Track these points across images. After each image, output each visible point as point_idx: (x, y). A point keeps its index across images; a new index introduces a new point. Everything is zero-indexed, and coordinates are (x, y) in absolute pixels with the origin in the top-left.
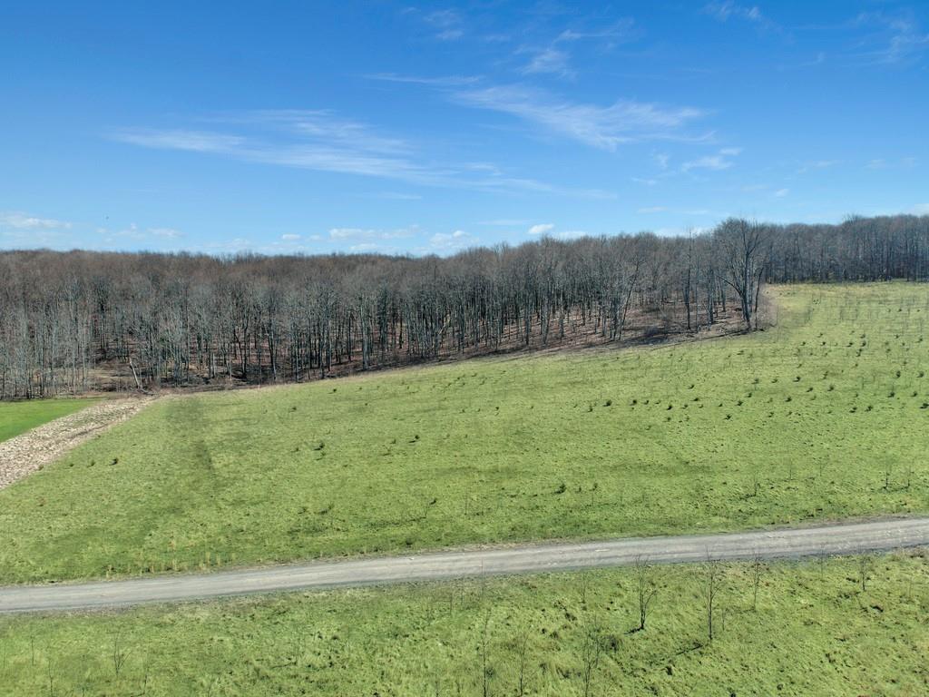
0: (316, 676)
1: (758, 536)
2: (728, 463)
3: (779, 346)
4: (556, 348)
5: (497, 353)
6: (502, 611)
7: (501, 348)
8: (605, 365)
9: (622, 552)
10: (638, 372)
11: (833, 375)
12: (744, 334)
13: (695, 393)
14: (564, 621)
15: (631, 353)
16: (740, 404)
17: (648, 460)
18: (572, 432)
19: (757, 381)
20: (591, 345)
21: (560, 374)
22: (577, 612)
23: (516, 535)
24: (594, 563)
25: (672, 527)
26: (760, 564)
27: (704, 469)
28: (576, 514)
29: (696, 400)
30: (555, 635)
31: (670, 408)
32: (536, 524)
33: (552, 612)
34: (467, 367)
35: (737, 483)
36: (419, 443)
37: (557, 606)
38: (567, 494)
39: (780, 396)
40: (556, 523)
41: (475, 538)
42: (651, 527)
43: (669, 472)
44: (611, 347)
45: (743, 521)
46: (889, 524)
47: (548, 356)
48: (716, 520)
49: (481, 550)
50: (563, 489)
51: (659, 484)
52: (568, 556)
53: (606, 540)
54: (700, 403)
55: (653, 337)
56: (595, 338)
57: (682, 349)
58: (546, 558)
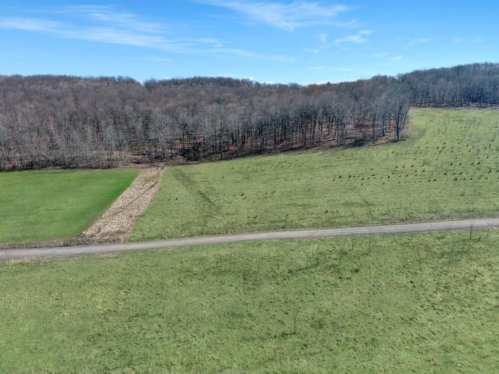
0: (276, 258)
1: (386, 227)
2: (380, 203)
3: (409, 148)
4: (318, 148)
5: (292, 149)
6: (316, 246)
7: (293, 147)
8: (339, 158)
9: (347, 231)
10: (352, 162)
11: (427, 164)
12: (396, 142)
13: (373, 172)
14: (333, 248)
15: (349, 151)
16: (389, 177)
17: (355, 201)
18: (328, 190)
19: (397, 167)
20: (332, 147)
21: (320, 162)
22: (336, 246)
23: (315, 226)
24: (339, 234)
25: (361, 224)
26: (385, 235)
27: (372, 205)
28: (332, 220)
29: (373, 175)
30: (331, 251)
31: (363, 179)
32: (320, 223)
33: (329, 246)
34: (282, 157)
35: (383, 209)
36: (275, 194)
37: (331, 245)
38: (328, 214)
39: (404, 174)
40: (326, 222)
41: (303, 226)
42: (355, 224)
43: (361, 205)
44: (341, 148)
45: (383, 222)
46: (425, 224)
47: (315, 152)
48: (375, 222)
49: (306, 230)
50: (327, 212)
51: (357, 210)
52: (331, 232)
53: (342, 228)
54: (374, 177)
55: (359, 143)
56: (334, 143)
57: (370, 150)
58: (324, 233)
